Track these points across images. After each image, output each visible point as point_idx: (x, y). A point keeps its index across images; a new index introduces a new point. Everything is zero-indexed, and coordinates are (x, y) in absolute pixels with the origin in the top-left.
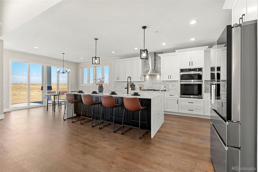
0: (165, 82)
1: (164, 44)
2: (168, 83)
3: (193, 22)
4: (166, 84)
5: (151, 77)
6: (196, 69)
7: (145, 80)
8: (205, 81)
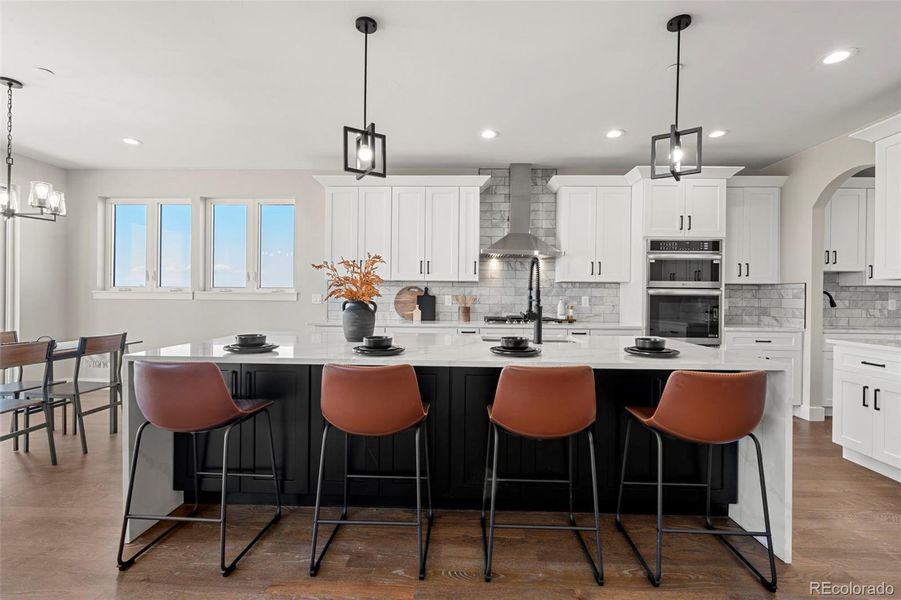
0: (564, 285)
1: (614, 134)
2: (575, 292)
3: (837, 57)
4: (568, 293)
5: (509, 264)
6: (700, 242)
7: (482, 277)
8: (726, 285)
